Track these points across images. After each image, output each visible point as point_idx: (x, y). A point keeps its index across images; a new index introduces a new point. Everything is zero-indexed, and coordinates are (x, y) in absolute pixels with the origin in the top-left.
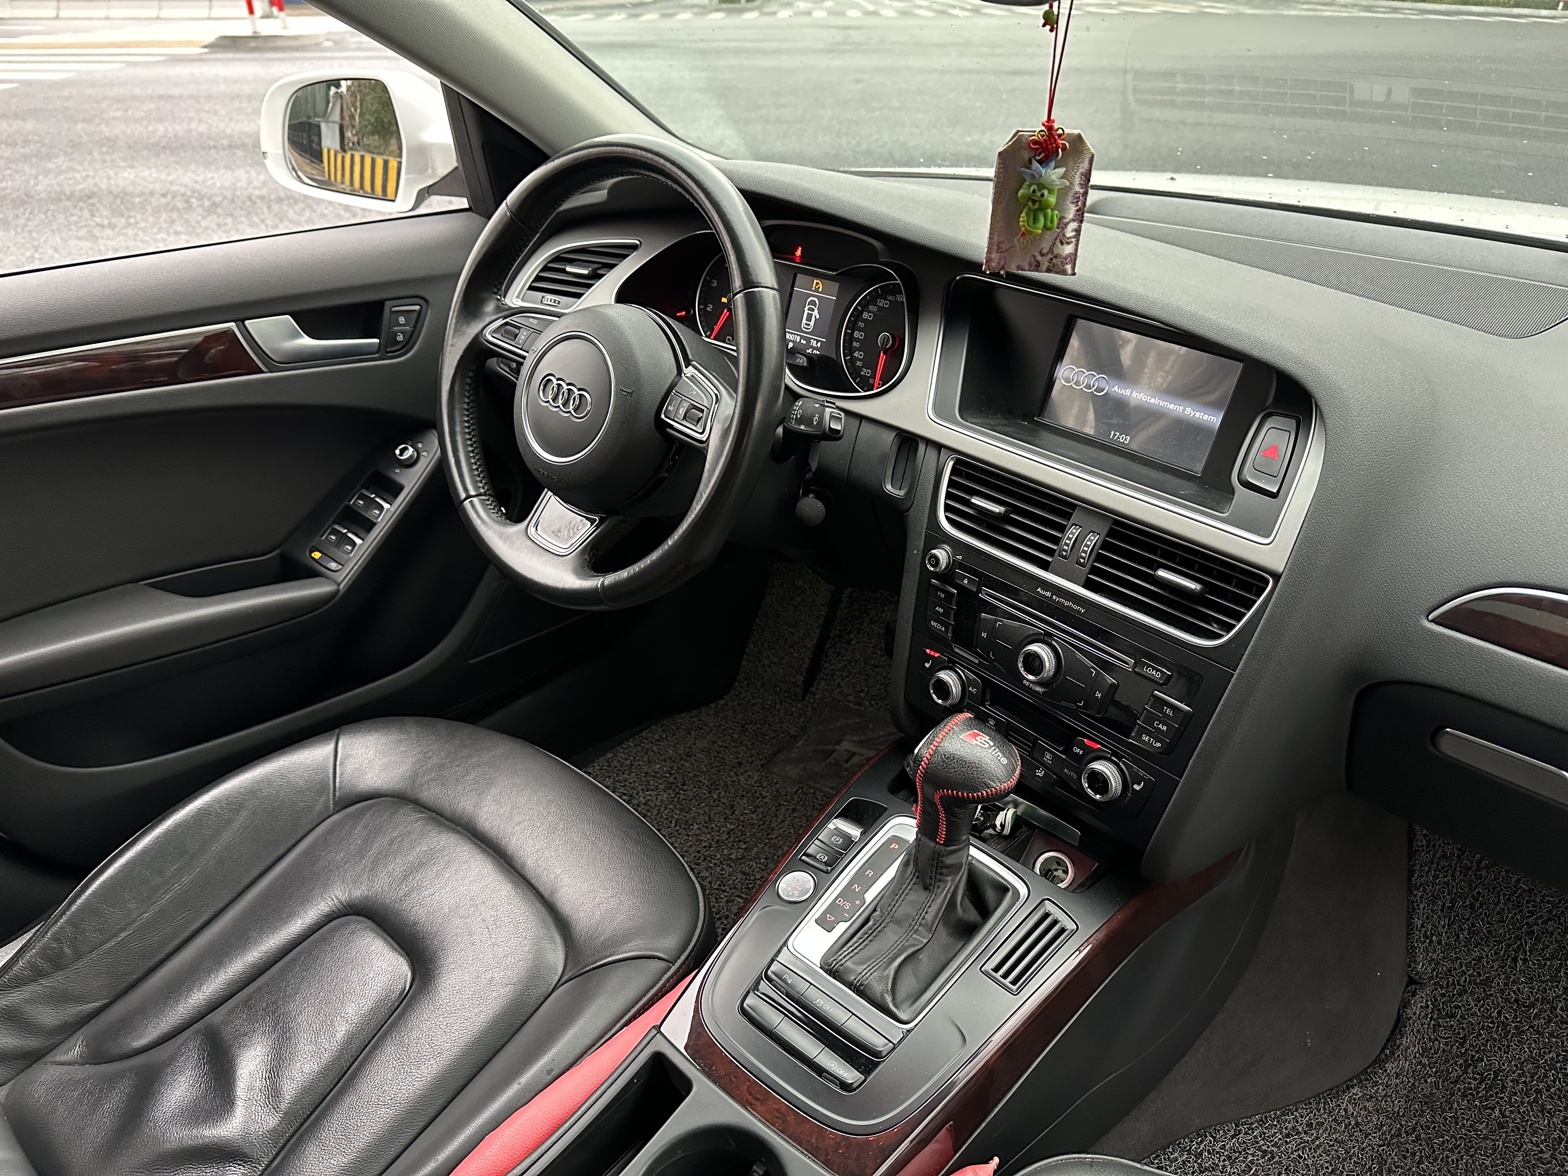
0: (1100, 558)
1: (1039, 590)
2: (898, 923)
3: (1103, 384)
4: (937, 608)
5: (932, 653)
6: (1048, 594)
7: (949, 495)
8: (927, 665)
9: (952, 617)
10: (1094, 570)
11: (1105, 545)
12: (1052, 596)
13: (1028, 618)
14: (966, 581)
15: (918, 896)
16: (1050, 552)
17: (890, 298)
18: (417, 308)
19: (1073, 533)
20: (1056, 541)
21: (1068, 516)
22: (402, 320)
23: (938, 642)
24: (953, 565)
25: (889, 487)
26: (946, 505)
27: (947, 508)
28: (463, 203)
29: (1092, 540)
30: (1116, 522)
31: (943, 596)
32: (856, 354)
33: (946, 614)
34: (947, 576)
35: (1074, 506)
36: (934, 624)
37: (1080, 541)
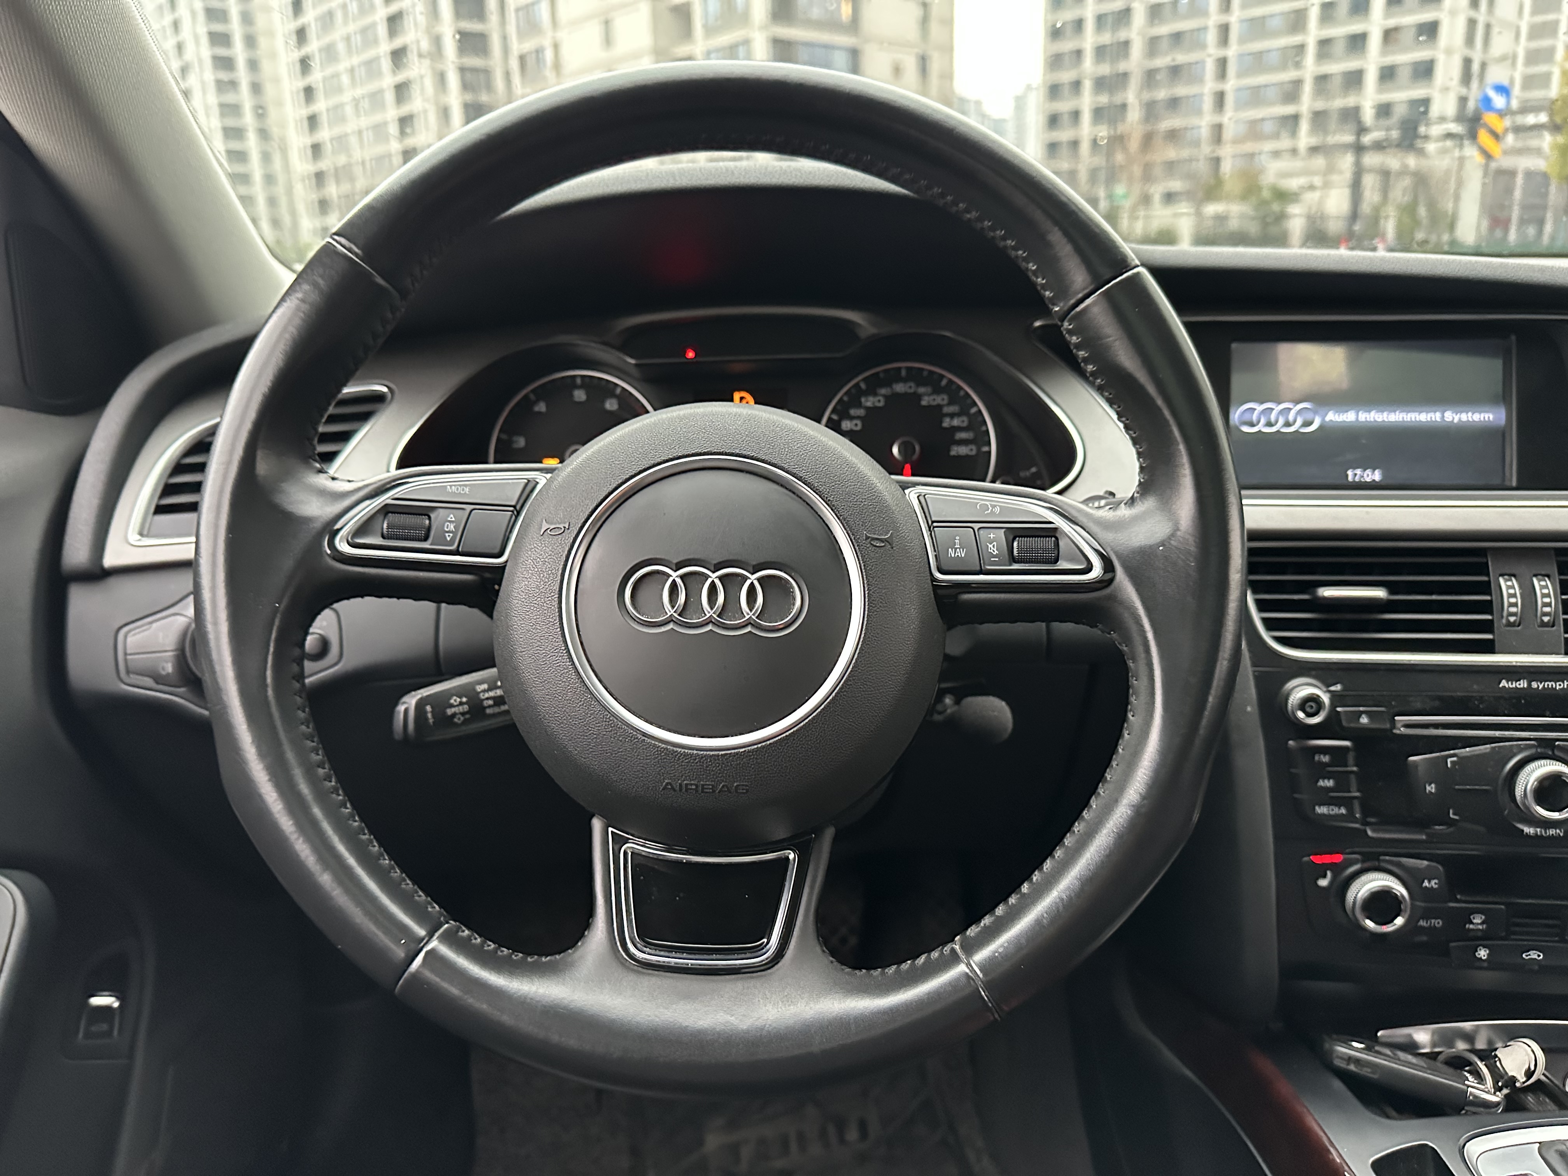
1: (1504, 683)
4: (1321, 783)
5: (1330, 859)
6: (1523, 684)
7: (1262, 606)
8: (1323, 883)
9: (1354, 785)
12: (1529, 685)
13: (1497, 733)
14: (1364, 720)
16: (1487, 626)
17: (883, 391)
19: (1508, 587)
20: (1487, 607)
21: (1483, 570)
23: (1336, 836)
24: (1335, 702)
26: (1265, 621)
27: (1270, 625)
29: (1544, 587)
30: (1559, 551)
31: (1326, 759)
33: (1342, 784)
34: (1335, 723)
35: (1483, 552)
36: (1322, 810)
37: (1529, 594)
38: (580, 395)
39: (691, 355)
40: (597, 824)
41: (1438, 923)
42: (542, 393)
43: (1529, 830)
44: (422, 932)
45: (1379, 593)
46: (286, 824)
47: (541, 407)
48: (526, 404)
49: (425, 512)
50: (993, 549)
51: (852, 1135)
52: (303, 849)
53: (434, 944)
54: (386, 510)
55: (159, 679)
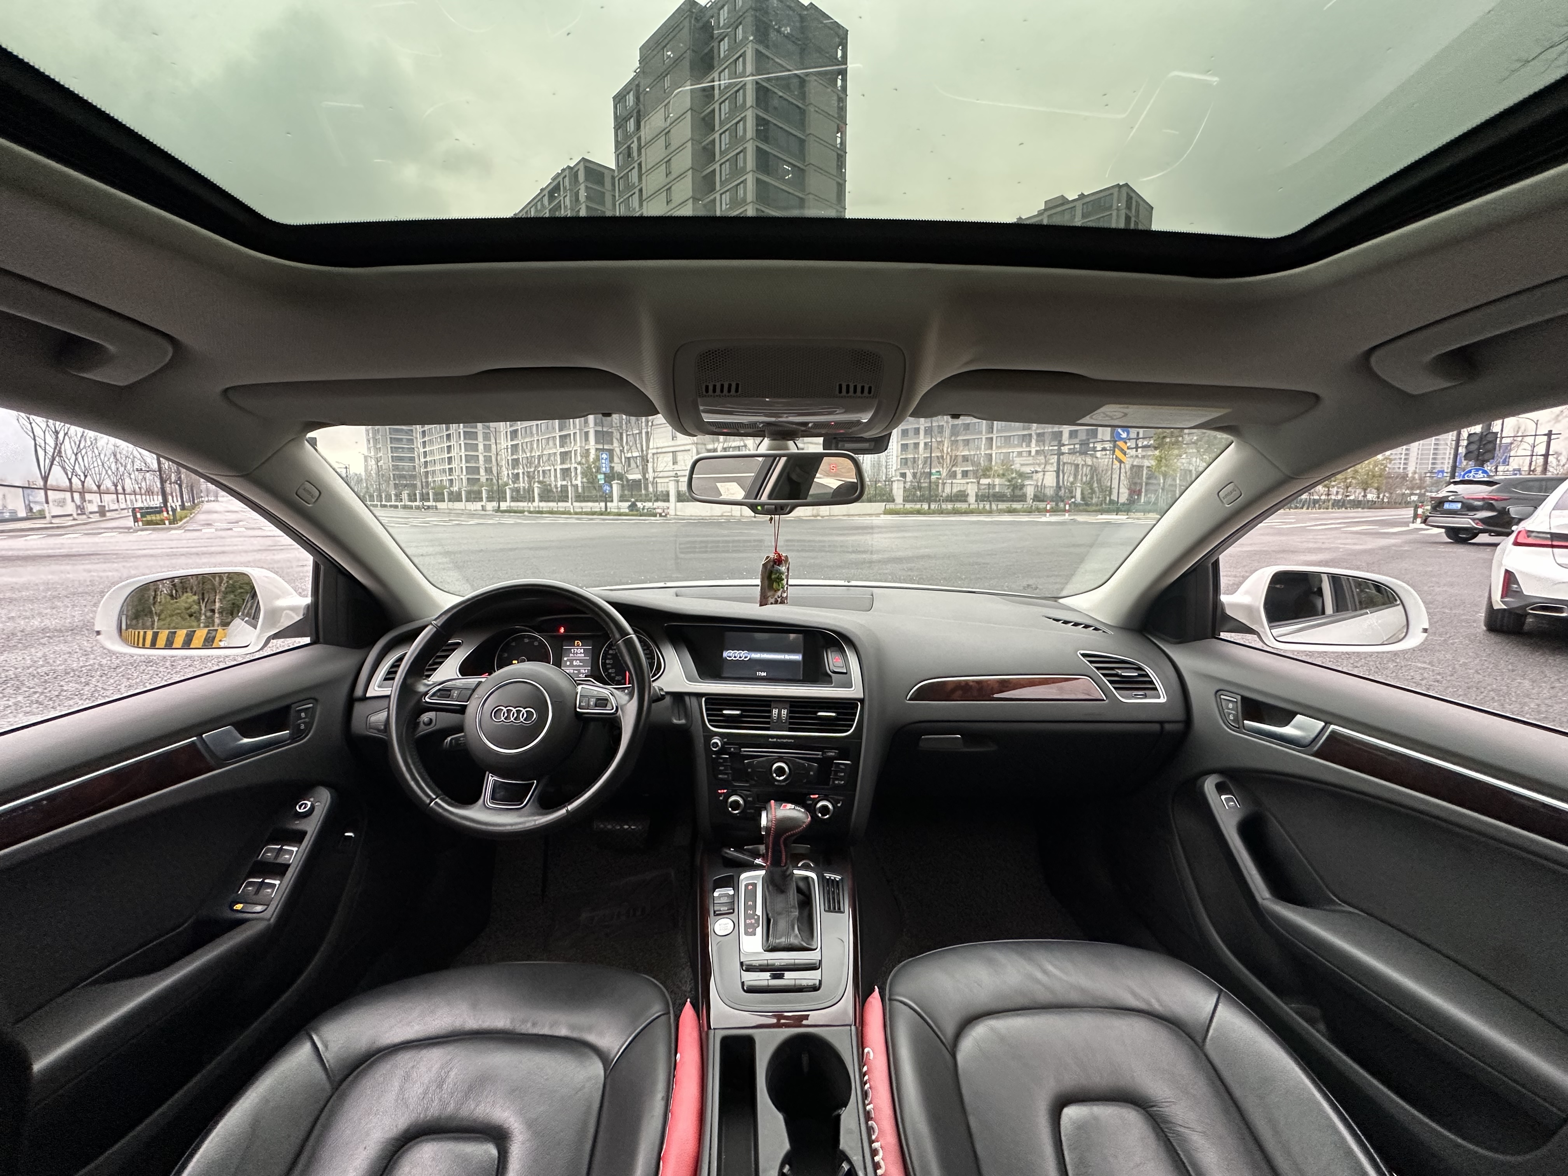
0: (791, 718)
1: (771, 740)
2: (779, 914)
3: (746, 655)
4: (720, 768)
5: (722, 791)
6: (775, 740)
7: (708, 715)
8: (721, 798)
9: (729, 769)
10: (791, 723)
11: (790, 712)
12: (777, 740)
13: (767, 754)
14: (732, 749)
15: (780, 898)
16: (768, 723)
18: (311, 705)
19: (775, 712)
20: (769, 717)
21: (770, 706)
22: (303, 715)
23: (724, 784)
24: (724, 744)
25: (675, 721)
26: (708, 719)
27: (709, 721)
28: (307, 640)
29: (784, 712)
30: (791, 701)
31: (721, 761)
32: (610, 671)
33: (725, 769)
34: (723, 750)
35: (771, 701)
36: (720, 776)
37: (779, 713)
38: (526, 640)
39: (562, 630)
40: (487, 773)
41: (752, 811)
42: (514, 640)
43: (776, 783)
44: (434, 797)
45: (738, 712)
46: (404, 769)
47: (514, 644)
48: (508, 644)
49: (450, 691)
50: (592, 703)
51: (639, 913)
52: (408, 776)
53: (437, 800)
54: (439, 690)
55: (379, 730)
